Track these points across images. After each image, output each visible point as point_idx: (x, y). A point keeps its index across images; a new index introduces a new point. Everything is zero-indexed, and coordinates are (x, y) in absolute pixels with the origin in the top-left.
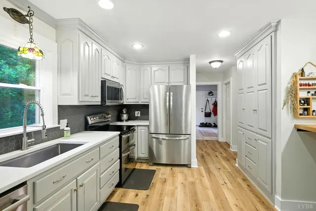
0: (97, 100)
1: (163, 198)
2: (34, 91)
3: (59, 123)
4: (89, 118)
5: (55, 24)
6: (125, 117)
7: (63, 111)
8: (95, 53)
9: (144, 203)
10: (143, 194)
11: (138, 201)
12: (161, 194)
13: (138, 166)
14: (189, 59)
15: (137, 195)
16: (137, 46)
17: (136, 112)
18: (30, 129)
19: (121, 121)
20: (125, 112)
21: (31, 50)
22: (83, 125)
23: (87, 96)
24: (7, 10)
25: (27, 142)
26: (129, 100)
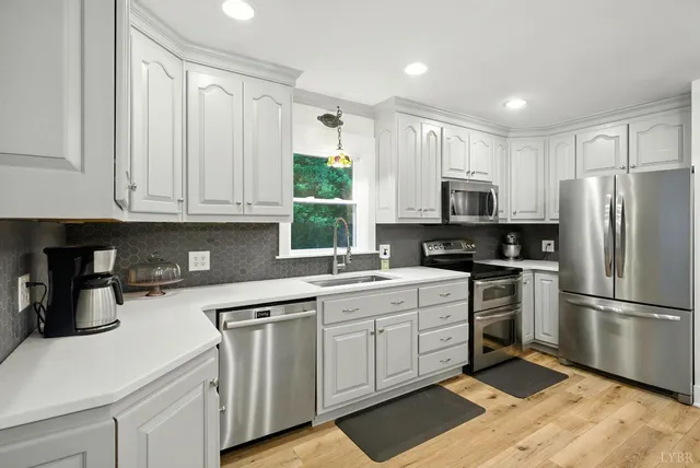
0: (435, 216)
1: (543, 423)
2: (351, 206)
3: (377, 249)
4: (425, 245)
5: (371, 112)
6: (512, 250)
7: (384, 232)
8: (428, 139)
9: (498, 412)
10: (506, 399)
11: (489, 406)
12: (546, 416)
13: (530, 358)
14: (690, 92)
15: (493, 397)
16: (516, 104)
17: (545, 243)
18: (342, 251)
19: (505, 258)
20: (511, 241)
21: (337, 158)
22: (418, 257)
23: (412, 209)
24: (320, 118)
25: (336, 265)
26: (518, 216)
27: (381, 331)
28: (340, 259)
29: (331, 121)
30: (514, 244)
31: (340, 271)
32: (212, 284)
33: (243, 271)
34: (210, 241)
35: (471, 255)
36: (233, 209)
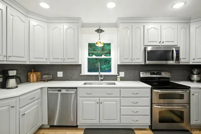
4: (141, 73)
5: (116, 25)
6: (195, 77)
23: (127, 59)
24: (96, 31)
25: (100, 78)
26: (196, 61)
27: (101, 103)
28: (101, 76)
29: (99, 31)
30: (197, 74)
31: (101, 80)
32: (63, 80)
33: (71, 78)
34: (63, 69)
35: (169, 78)
36: (60, 61)
